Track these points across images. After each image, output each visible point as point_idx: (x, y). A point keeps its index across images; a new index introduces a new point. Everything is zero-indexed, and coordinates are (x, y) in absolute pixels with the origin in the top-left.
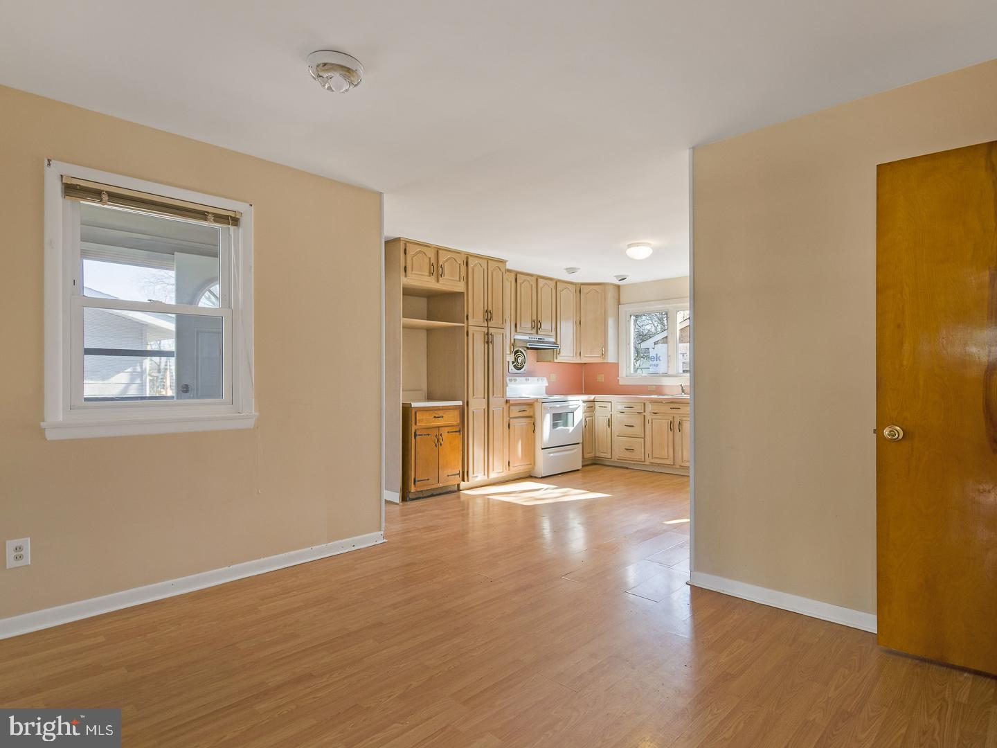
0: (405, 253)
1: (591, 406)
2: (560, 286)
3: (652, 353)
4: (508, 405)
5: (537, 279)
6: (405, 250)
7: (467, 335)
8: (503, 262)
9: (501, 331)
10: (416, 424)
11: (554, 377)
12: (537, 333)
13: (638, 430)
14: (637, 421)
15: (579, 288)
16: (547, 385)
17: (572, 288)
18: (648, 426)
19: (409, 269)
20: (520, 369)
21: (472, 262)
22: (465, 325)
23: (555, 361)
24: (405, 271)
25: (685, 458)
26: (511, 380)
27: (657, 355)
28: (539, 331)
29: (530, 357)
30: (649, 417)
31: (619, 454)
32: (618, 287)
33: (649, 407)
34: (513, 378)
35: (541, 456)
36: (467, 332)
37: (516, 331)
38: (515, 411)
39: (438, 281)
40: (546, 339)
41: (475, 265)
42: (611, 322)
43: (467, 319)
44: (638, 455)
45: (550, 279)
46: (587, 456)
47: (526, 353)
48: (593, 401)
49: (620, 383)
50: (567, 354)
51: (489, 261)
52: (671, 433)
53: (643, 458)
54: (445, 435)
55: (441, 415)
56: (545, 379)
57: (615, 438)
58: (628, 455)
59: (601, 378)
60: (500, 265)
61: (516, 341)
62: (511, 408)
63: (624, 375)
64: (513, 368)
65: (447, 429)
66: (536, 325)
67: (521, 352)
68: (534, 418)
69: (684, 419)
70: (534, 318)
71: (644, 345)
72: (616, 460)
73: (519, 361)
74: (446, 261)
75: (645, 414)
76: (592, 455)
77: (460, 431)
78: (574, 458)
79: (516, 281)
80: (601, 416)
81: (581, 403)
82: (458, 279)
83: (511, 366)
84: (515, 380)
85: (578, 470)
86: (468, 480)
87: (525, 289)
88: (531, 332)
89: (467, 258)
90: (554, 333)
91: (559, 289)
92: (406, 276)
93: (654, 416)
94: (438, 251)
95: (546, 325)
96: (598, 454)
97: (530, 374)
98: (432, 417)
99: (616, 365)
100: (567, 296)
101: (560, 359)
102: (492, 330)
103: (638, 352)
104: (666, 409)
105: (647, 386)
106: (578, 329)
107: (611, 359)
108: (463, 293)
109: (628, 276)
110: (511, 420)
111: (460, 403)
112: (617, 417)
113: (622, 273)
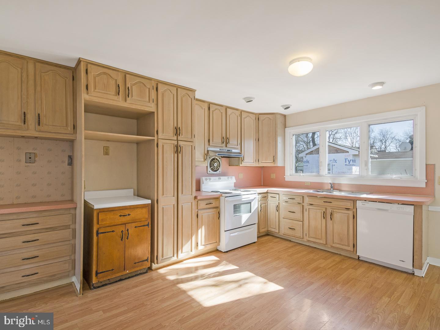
0: (87, 73)
1: (265, 196)
2: (244, 115)
3: (305, 159)
4: (197, 200)
5: (226, 109)
6: (87, 70)
7: (157, 146)
8: (193, 91)
9: (191, 144)
10: (98, 223)
11: (241, 176)
12: (226, 146)
13: (298, 215)
14: (297, 209)
15: (258, 117)
16: (235, 181)
17: (253, 117)
18: (306, 214)
19: (91, 87)
20: (216, 171)
21: (161, 88)
22: (155, 138)
23: (240, 165)
24: (87, 89)
25: (335, 241)
26: (206, 179)
27: (307, 160)
28: (227, 145)
29: (224, 163)
30: (306, 207)
31: (284, 231)
32: (285, 116)
33: (307, 200)
34: (208, 178)
35: (224, 237)
36: (157, 144)
37: (209, 145)
38: (202, 205)
39: (126, 101)
40: (233, 151)
41: (165, 91)
42: (279, 140)
43: (157, 134)
44: (299, 233)
45: (237, 110)
46: (262, 230)
47: (221, 161)
48: (267, 193)
49: (286, 180)
50: (249, 160)
51: (179, 89)
52: (324, 221)
53: (302, 237)
54: (132, 231)
55: (127, 213)
56: (234, 177)
57: (281, 219)
58: (290, 232)
59: (273, 176)
60: (189, 92)
61: (210, 152)
62: (199, 202)
63: (289, 175)
64: (211, 170)
65: (134, 225)
66: (226, 141)
67: (217, 159)
68: (220, 208)
69: (335, 210)
70: (224, 135)
71: (300, 155)
72: (282, 235)
73: (215, 166)
74: (134, 84)
75: (303, 204)
76: (266, 229)
77: (148, 225)
78: (252, 235)
79: (209, 109)
80: (272, 203)
81: (256, 196)
82: (148, 101)
83: (209, 169)
84: (210, 179)
85: (254, 243)
86: (157, 263)
87: (216, 115)
88: (221, 145)
89: (157, 84)
90: (239, 147)
91: (243, 117)
92: (88, 94)
93: (311, 207)
94: (125, 76)
95: (233, 142)
96: (270, 229)
97: (224, 174)
98: (118, 216)
99: (283, 168)
100: (249, 122)
101: (243, 164)
102: (181, 143)
103: (297, 159)
104: (321, 202)
105: (304, 182)
106: (257, 144)
107: (279, 163)
108: (154, 112)
109: (291, 105)
110: (199, 211)
111: (149, 202)
112: (283, 205)
113: (287, 103)
